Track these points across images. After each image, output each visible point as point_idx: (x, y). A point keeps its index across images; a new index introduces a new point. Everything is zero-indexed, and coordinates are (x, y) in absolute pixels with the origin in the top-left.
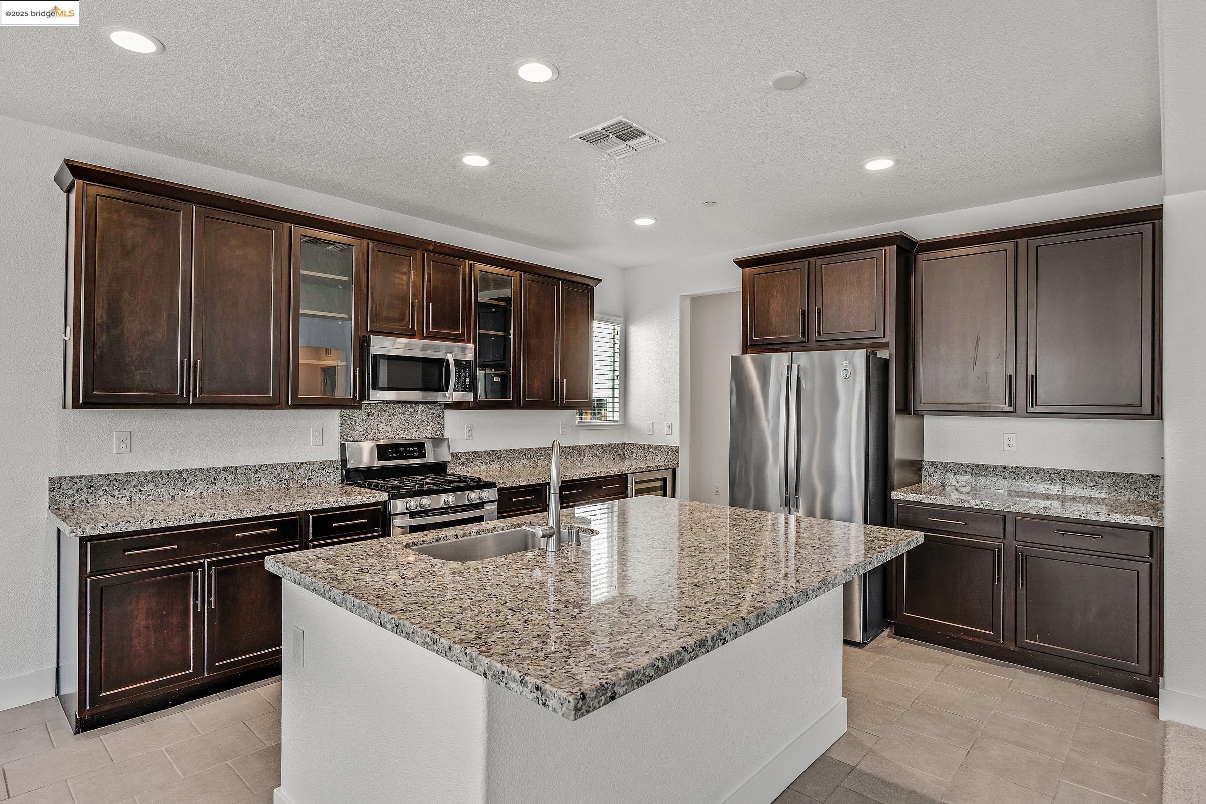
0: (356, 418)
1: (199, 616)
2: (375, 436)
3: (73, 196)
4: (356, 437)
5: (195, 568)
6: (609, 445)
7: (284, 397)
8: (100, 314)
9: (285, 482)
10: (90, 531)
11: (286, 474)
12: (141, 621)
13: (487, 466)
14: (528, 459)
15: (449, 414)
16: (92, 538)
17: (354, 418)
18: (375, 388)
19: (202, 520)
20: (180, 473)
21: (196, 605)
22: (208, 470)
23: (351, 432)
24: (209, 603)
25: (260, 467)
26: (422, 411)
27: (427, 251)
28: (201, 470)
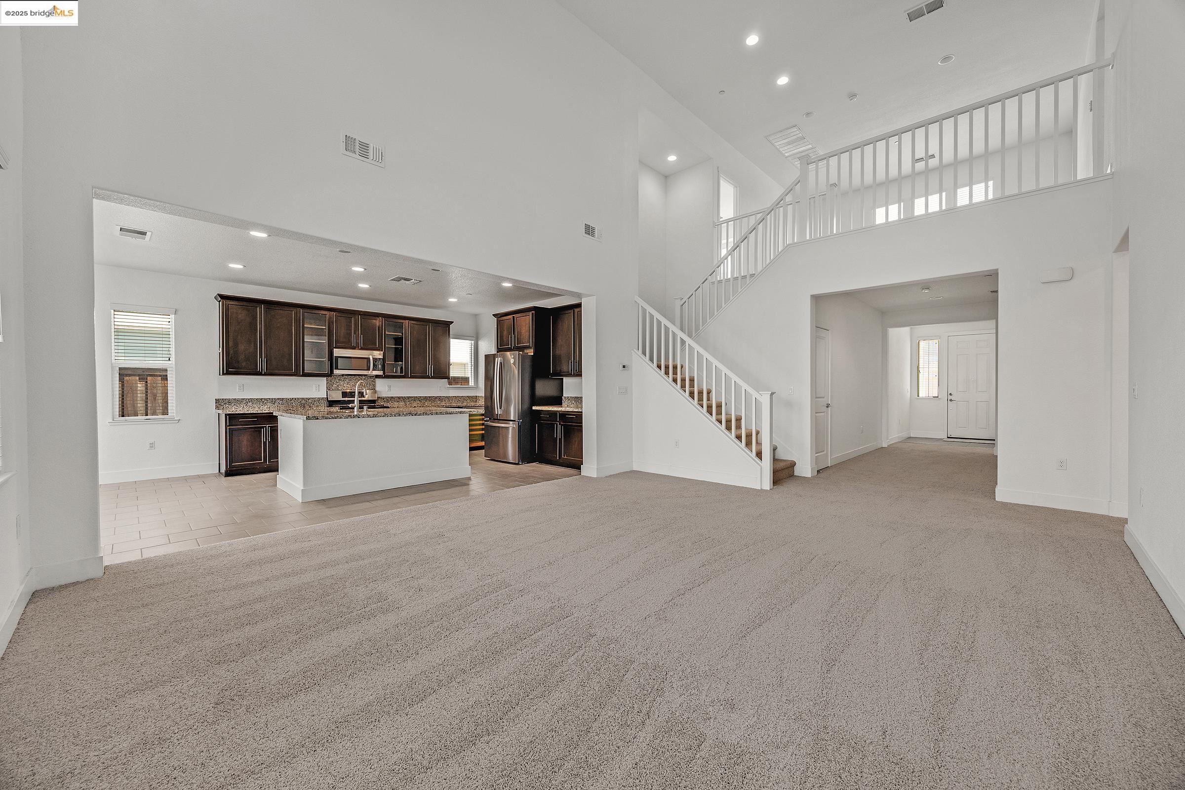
0: (334, 381)
1: (265, 443)
2: (340, 389)
3: (221, 303)
4: (334, 389)
5: (263, 427)
6: (467, 396)
7: (298, 372)
8: (231, 344)
10: (228, 413)
11: (303, 402)
12: (245, 442)
13: (398, 403)
14: (420, 401)
15: (377, 380)
16: (229, 414)
17: (329, 381)
18: (337, 368)
19: (265, 412)
20: (261, 399)
21: (264, 440)
22: (272, 399)
23: (330, 386)
24: (268, 440)
25: (293, 399)
26: (364, 379)
27: (361, 315)
28: (269, 399)
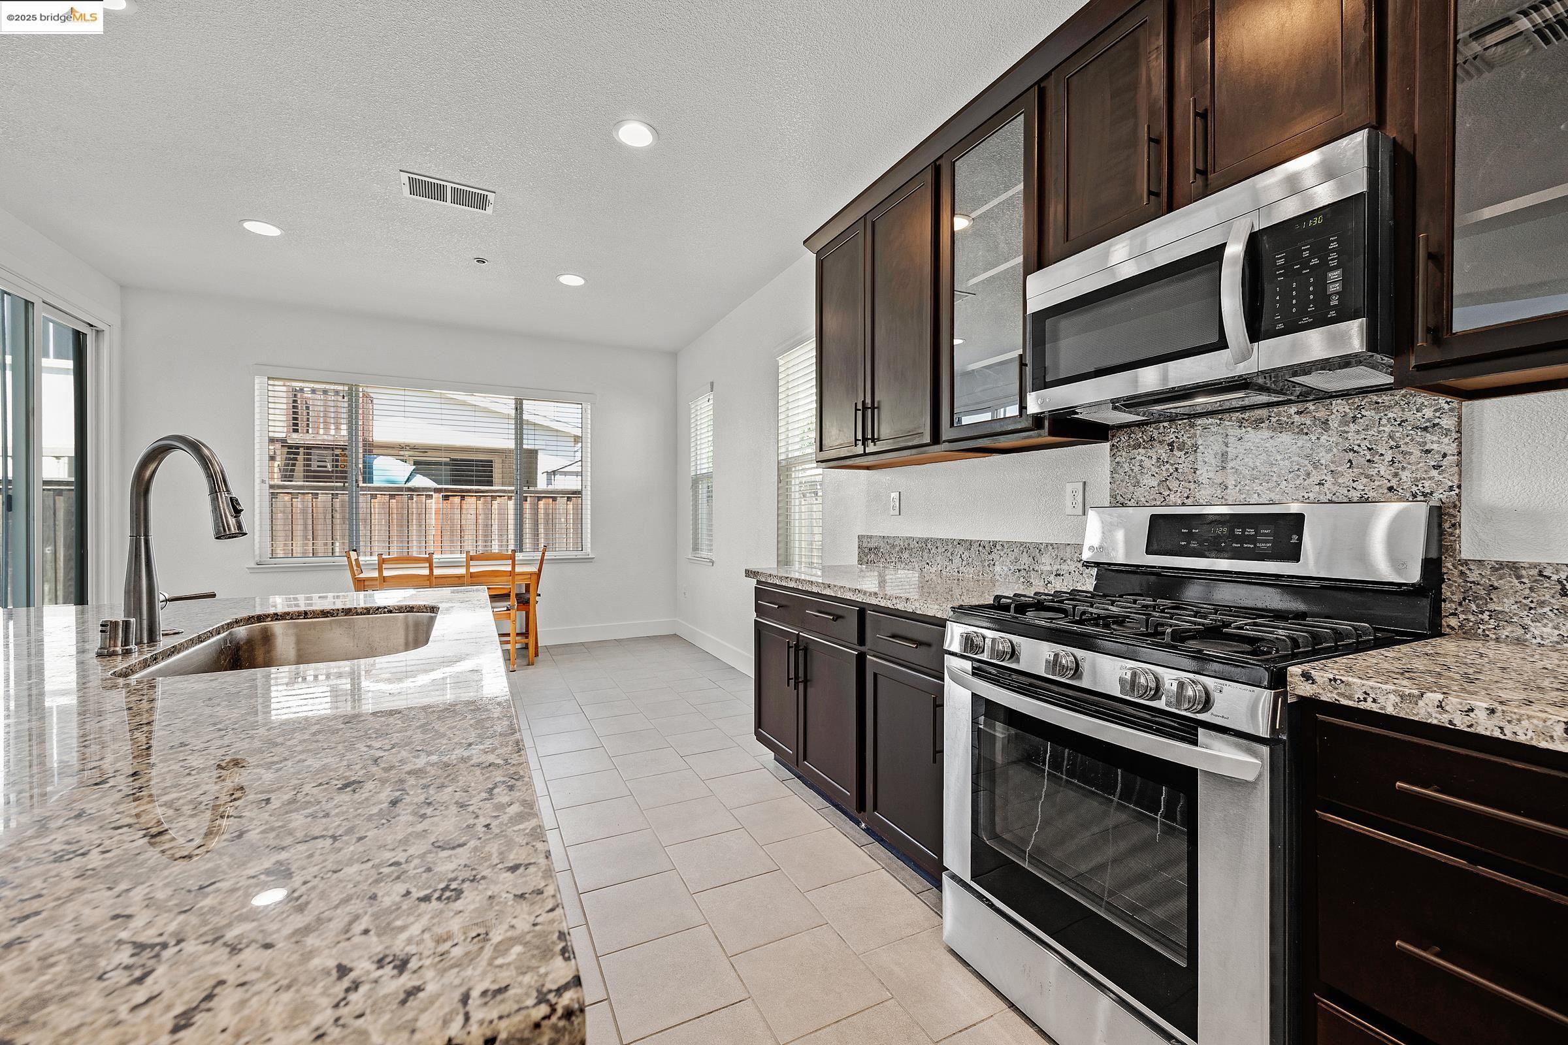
0: (1143, 458)
2: (1188, 497)
4: (1143, 499)
9: (1023, 573)
11: (1026, 560)
17: (1139, 458)
23: (1131, 488)
